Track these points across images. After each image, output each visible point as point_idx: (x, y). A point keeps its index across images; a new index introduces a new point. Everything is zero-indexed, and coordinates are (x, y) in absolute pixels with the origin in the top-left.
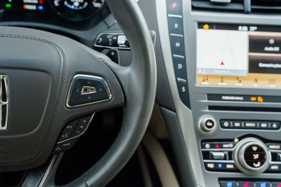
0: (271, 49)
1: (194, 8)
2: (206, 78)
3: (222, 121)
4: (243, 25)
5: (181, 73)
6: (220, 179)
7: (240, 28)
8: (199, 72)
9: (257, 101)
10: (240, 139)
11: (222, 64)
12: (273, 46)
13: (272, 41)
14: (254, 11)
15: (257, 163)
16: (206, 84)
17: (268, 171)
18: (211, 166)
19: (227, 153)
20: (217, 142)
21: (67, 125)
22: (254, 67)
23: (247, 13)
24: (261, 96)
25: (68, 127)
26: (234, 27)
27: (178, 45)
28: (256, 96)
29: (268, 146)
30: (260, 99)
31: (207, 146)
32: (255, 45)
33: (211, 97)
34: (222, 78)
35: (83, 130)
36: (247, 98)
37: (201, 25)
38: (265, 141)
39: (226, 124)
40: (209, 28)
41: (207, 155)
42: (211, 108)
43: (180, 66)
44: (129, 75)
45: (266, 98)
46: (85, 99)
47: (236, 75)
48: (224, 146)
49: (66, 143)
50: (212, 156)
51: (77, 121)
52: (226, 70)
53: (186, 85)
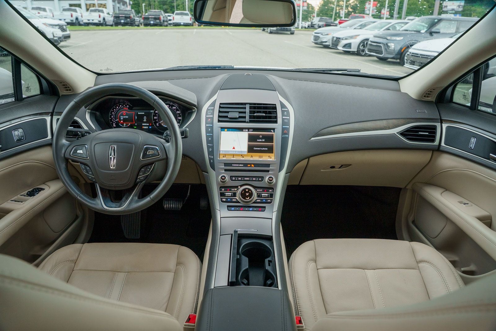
0: (260, 140)
1: (219, 121)
2: (225, 155)
3: (231, 177)
4: (245, 128)
5: (211, 153)
6: (228, 206)
7: (244, 130)
8: (221, 153)
9: (251, 166)
10: (241, 186)
11: (234, 148)
12: (261, 139)
13: (261, 136)
14: (251, 122)
15: (247, 198)
16: (224, 158)
17: (254, 203)
18: (224, 200)
19: (232, 193)
20: (228, 188)
21: (142, 168)
22: (251, 149)
23: (247, 122)
24: (253, 164)
25: (142, 169)
26: (241, 129)
27: (210, 139)
28: (251, 164)
29: (256, 190)
30: (253, 165)
31: (223, 190)
32: (251, 138)
33: (226, 164)
34: (233, 155)
35: (149, 171)
36: (245, 165)
37: (223, 129)
38: (255, 187)
39: (234, 178)
40: (227, 131)
41: (222, 195)
42: (226, 170)
43: (210, 150)
44: (169, 146)
45: (256, 165)
46: (149, 156)
47: (241, 153)
48: (232, 190)
49: (142, 177)
50: (225, 194)
51: (146, 167)
52: (236, 151)
53: (213, 159)
